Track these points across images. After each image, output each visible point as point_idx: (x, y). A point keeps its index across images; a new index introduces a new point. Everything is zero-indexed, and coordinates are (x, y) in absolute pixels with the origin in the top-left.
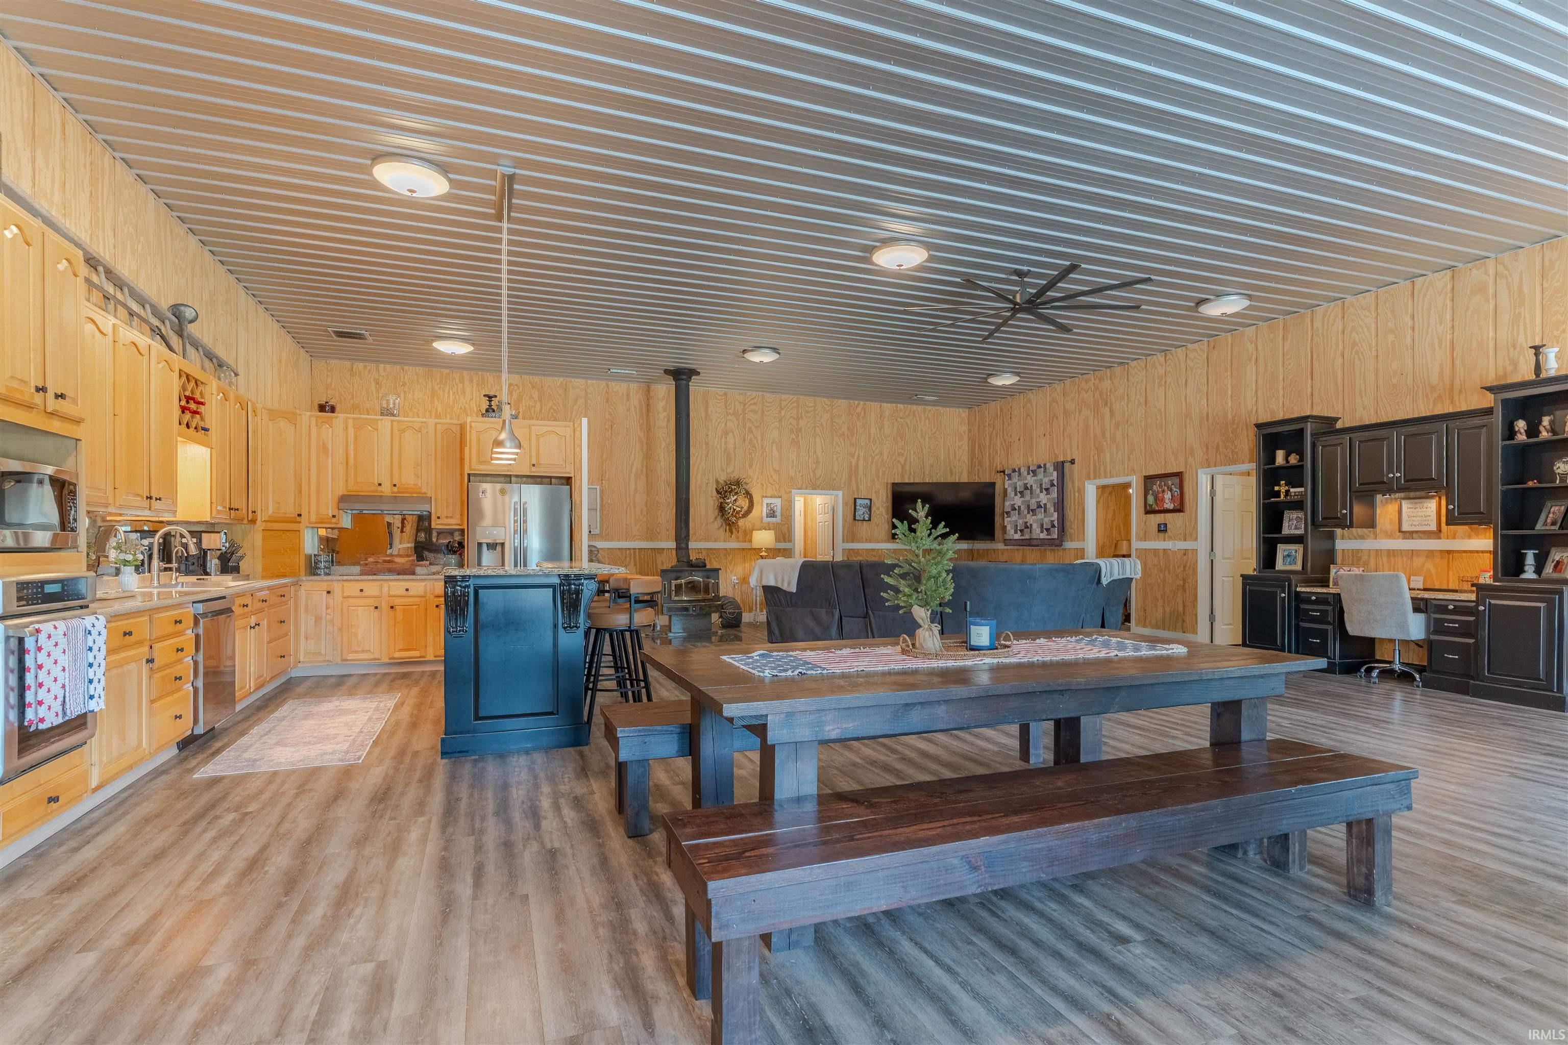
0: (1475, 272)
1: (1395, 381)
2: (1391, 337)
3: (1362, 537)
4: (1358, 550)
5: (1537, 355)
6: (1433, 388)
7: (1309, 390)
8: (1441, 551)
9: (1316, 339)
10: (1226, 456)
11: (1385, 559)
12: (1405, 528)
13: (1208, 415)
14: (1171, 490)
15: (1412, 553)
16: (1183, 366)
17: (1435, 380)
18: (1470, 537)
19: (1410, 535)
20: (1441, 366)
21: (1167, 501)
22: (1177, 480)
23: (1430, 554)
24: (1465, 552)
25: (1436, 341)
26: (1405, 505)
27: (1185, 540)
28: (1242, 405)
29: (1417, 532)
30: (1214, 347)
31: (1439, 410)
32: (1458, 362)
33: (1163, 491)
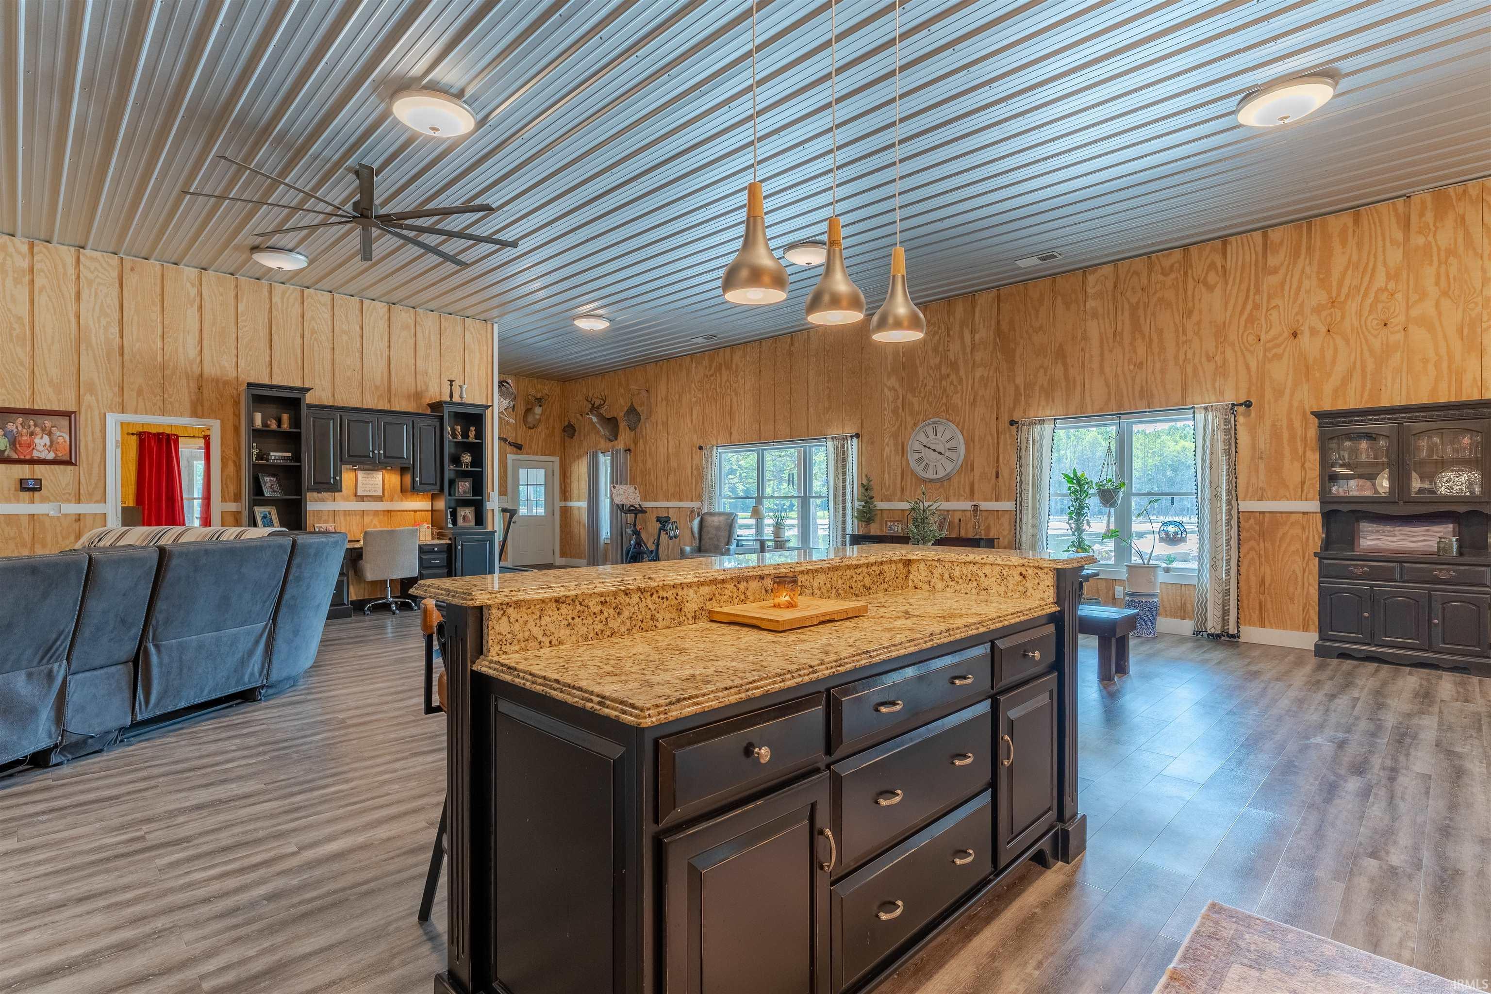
0: (403, 313)
1: (349, 374)
2: (345, 338)
3: (323, 500)
4: (318, 511)
5: (451, 385)
6: (377, 388)
7: (268, 359)
8: (384, 511)
9: (274, 313)
10: (155, 405)
11: (342, 518)
12: (360, 493)
13: (122, 348)
14: (50, 434)
15: (363, 513)
16: (71, 271)
17: (378, 383)
18: (402, 501)
19: (362, 498)
20: (382, 373)
21: (40, 448)
22: (64, 422)
23: (376, 513)
24: (399, 511)
25: (379, 353)
26: (360, 475)
27: (79, 501)
28: (181, 350)
29: (367, 496)
30: (132, 269)
31: (380, 407)
32: (393, 373)
33: (32, 434)
